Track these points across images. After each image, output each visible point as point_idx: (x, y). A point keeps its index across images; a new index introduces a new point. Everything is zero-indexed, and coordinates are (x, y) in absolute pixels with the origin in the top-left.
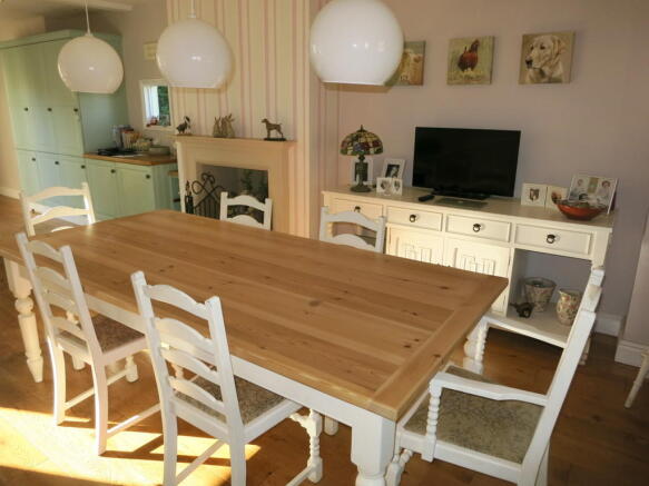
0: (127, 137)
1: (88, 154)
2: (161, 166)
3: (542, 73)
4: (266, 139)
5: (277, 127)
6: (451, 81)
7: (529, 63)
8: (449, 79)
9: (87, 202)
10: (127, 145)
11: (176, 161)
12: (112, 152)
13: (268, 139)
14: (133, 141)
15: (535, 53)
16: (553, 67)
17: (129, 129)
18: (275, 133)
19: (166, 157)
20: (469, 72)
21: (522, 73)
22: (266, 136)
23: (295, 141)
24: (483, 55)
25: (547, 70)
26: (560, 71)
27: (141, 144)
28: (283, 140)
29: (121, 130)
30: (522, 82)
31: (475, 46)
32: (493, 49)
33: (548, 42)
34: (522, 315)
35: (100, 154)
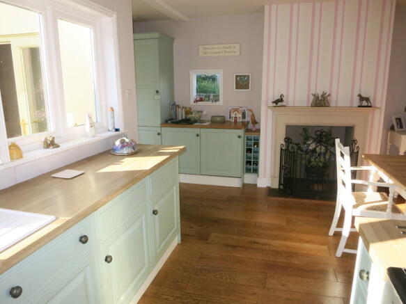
4: (359, 106)
13: (361, 106)
22: (359, 105)
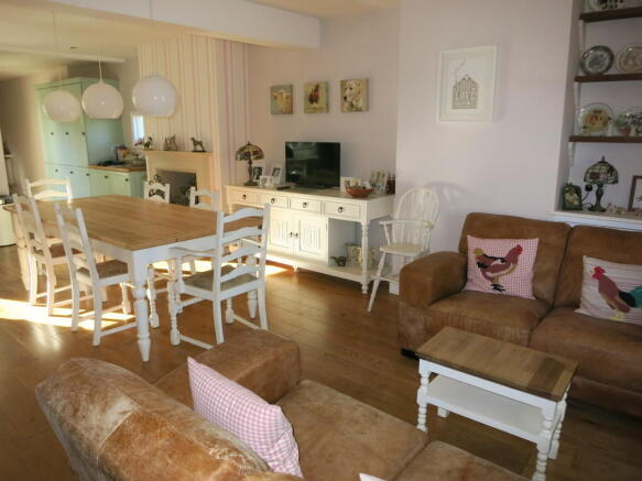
0: (121, 153)
1: (91, 165)
2: (137, 173)
3: (352, 105)
5: (200, 143)
6: (306, 110)
7: (345, 98)
8: (305, 109)
9: (68, 188)
10: (121, 159)
11: (145, 170)
12: (108, 163)
13: (195, 151)
14: (124, 156)
15: (348, 91)
16: (357, 101)
17: (123, 148)
18: (199, 147)
19: (141, 166)
20: (315, 105)
21: (342, 105)
23: (212, 152)
24: (322, 93)
25: (354, 103)
26: (361, 104)
27: (129, 158)
28: (204, 151)
29: (117, 148)
30: (343, 111)
31: (317, 88)
32: (327, 90)
33: (354, 85)
34: (339, 265)
35: (99, 165)
